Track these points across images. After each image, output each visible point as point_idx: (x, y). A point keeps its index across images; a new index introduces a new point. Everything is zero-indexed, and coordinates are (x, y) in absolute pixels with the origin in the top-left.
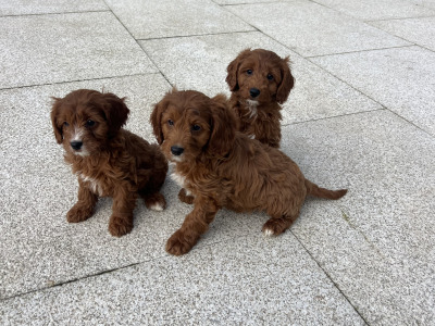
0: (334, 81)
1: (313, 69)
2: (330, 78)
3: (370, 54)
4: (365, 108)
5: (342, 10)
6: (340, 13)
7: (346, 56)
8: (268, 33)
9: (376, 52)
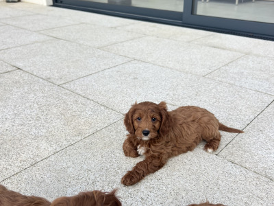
0: (84, 101)
1: (66, 94)
2: (81, 100)
3: (106, 73)
4: (111, 121)
5: (81, 42)
6: (80, 45)
7: (89, 78)
8: (27, 69)
9: (110, 70)
